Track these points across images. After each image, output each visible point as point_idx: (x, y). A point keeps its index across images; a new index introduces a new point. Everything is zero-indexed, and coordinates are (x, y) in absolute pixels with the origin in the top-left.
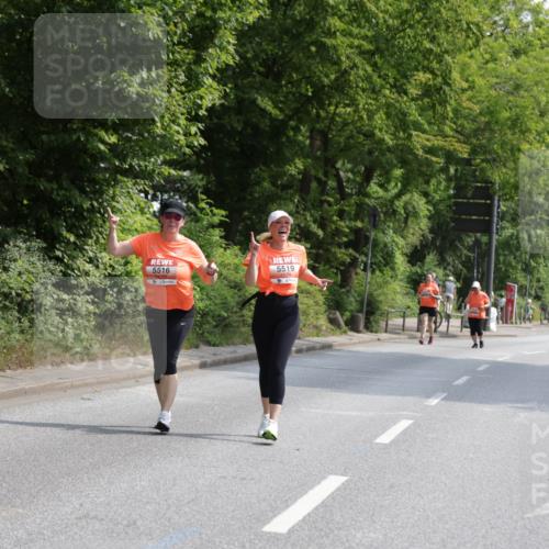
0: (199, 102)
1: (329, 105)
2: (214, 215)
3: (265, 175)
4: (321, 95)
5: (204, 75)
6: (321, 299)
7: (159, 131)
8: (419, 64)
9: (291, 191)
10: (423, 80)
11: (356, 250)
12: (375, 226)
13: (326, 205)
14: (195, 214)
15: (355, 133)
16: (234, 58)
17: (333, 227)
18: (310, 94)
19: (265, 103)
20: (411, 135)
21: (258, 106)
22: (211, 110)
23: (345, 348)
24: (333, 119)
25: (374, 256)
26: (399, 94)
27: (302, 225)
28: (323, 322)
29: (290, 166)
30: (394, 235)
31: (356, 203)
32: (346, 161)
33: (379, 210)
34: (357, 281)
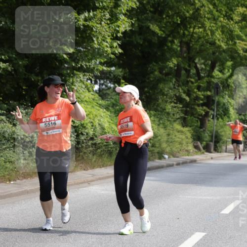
0: (118, 29)
1: (190, 27)
3: (156, 68)
4: (185, 23)
5: (120, 14)
6: (189, 135)
7: (96, 46)
8: (239, 2)
9: (171, 76)
10: (242, 12)
11: (209, 108)
12: (217, 93)
13: (190, 84)
15: (204, 42)
16: (136, 4)
17: (195, 95)
18: (179, 22)
19: (155, 28)
20: (236, 43)
21: (150, 30)
22: (124, 33)
23: (203, 162)
24: (192, 36)
25: (218, 110)
26: (228, 20)
27: (177, 95)
28: (191, 148)
29: (170, 62)
30: (229, 98)
31: (207, 82)
32: (200, 59)
33: (220, 85)
34: (209, 125)
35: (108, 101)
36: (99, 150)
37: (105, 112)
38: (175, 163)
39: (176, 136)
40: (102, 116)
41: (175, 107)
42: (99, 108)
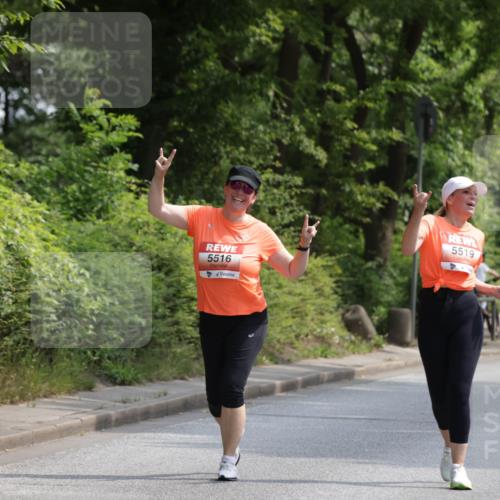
2: (114, 128)
3: (209, 45)
6: (327, 282)
9: (262, 76)
11: (392, 184)
12: (427, 136)
13: (330, 103)
14: (76, 128)
17: (346, 141)
23: (379, 377)
27: (285, 141)
28: (333, 327)
29: (258, 26)
30: (467, 153)
31: (389, 93)
32: (366, 12)
33: (435, 104)
34: (397, 246)
35: (40, 163)
36: (9, 341)
37: (28, 204)
38: (278, 383)
39: (280, 287)
40: (16, 219)
41: (277, 185)
42: (9, 191)
